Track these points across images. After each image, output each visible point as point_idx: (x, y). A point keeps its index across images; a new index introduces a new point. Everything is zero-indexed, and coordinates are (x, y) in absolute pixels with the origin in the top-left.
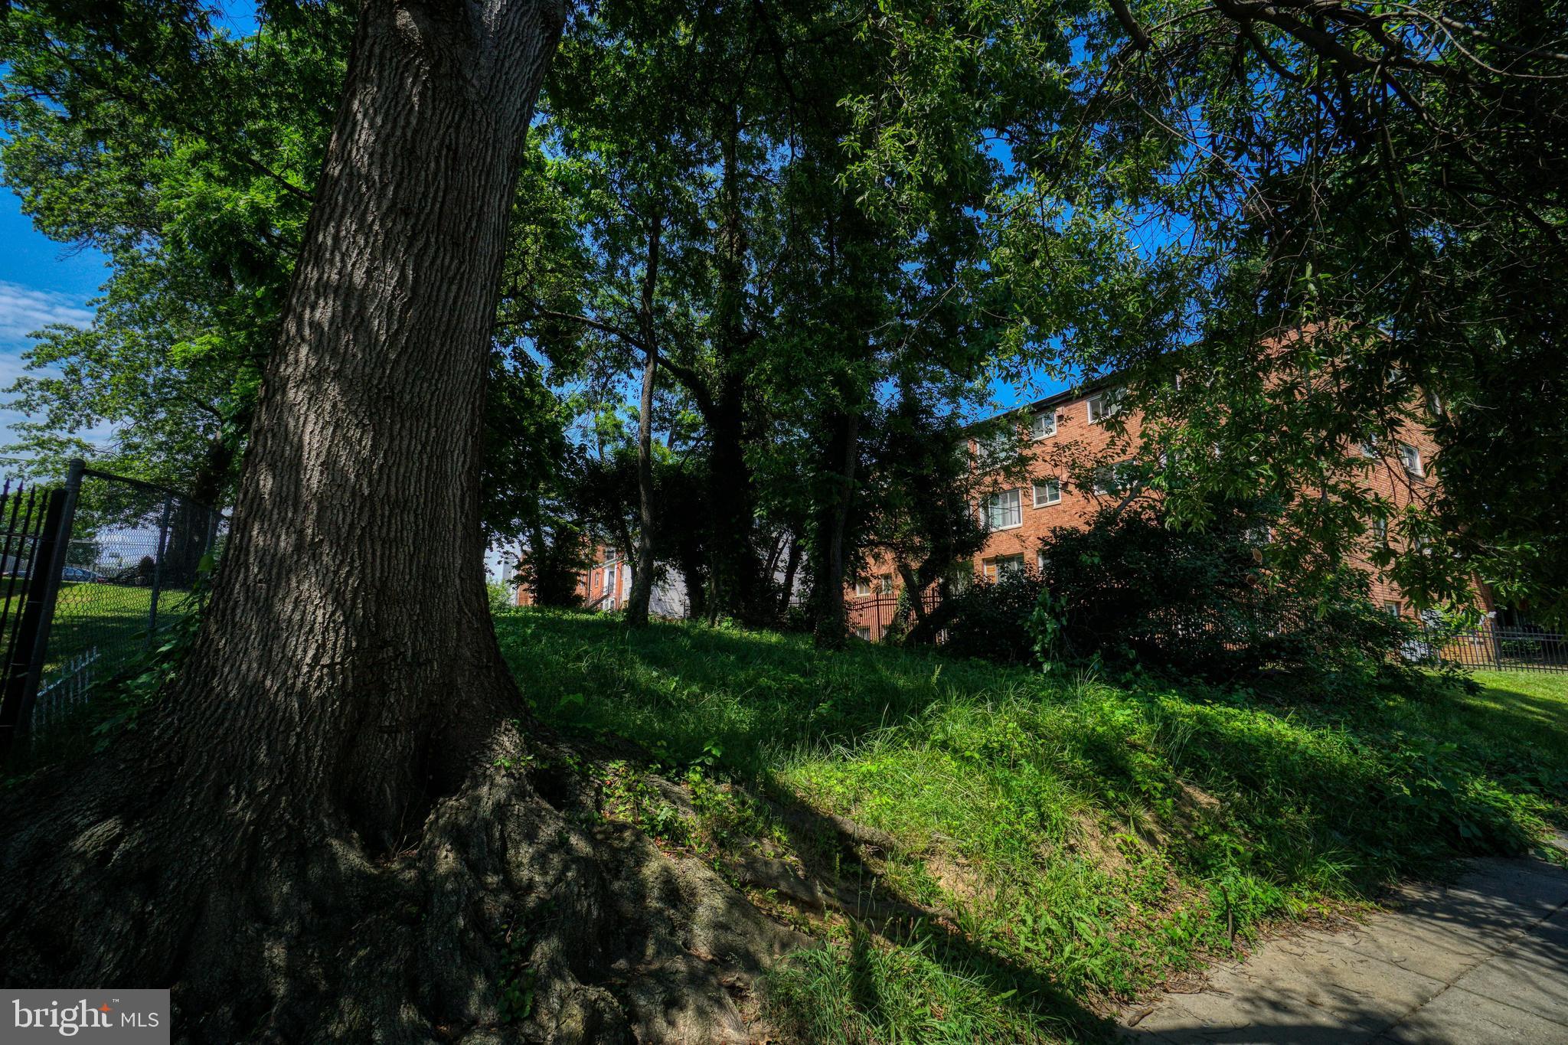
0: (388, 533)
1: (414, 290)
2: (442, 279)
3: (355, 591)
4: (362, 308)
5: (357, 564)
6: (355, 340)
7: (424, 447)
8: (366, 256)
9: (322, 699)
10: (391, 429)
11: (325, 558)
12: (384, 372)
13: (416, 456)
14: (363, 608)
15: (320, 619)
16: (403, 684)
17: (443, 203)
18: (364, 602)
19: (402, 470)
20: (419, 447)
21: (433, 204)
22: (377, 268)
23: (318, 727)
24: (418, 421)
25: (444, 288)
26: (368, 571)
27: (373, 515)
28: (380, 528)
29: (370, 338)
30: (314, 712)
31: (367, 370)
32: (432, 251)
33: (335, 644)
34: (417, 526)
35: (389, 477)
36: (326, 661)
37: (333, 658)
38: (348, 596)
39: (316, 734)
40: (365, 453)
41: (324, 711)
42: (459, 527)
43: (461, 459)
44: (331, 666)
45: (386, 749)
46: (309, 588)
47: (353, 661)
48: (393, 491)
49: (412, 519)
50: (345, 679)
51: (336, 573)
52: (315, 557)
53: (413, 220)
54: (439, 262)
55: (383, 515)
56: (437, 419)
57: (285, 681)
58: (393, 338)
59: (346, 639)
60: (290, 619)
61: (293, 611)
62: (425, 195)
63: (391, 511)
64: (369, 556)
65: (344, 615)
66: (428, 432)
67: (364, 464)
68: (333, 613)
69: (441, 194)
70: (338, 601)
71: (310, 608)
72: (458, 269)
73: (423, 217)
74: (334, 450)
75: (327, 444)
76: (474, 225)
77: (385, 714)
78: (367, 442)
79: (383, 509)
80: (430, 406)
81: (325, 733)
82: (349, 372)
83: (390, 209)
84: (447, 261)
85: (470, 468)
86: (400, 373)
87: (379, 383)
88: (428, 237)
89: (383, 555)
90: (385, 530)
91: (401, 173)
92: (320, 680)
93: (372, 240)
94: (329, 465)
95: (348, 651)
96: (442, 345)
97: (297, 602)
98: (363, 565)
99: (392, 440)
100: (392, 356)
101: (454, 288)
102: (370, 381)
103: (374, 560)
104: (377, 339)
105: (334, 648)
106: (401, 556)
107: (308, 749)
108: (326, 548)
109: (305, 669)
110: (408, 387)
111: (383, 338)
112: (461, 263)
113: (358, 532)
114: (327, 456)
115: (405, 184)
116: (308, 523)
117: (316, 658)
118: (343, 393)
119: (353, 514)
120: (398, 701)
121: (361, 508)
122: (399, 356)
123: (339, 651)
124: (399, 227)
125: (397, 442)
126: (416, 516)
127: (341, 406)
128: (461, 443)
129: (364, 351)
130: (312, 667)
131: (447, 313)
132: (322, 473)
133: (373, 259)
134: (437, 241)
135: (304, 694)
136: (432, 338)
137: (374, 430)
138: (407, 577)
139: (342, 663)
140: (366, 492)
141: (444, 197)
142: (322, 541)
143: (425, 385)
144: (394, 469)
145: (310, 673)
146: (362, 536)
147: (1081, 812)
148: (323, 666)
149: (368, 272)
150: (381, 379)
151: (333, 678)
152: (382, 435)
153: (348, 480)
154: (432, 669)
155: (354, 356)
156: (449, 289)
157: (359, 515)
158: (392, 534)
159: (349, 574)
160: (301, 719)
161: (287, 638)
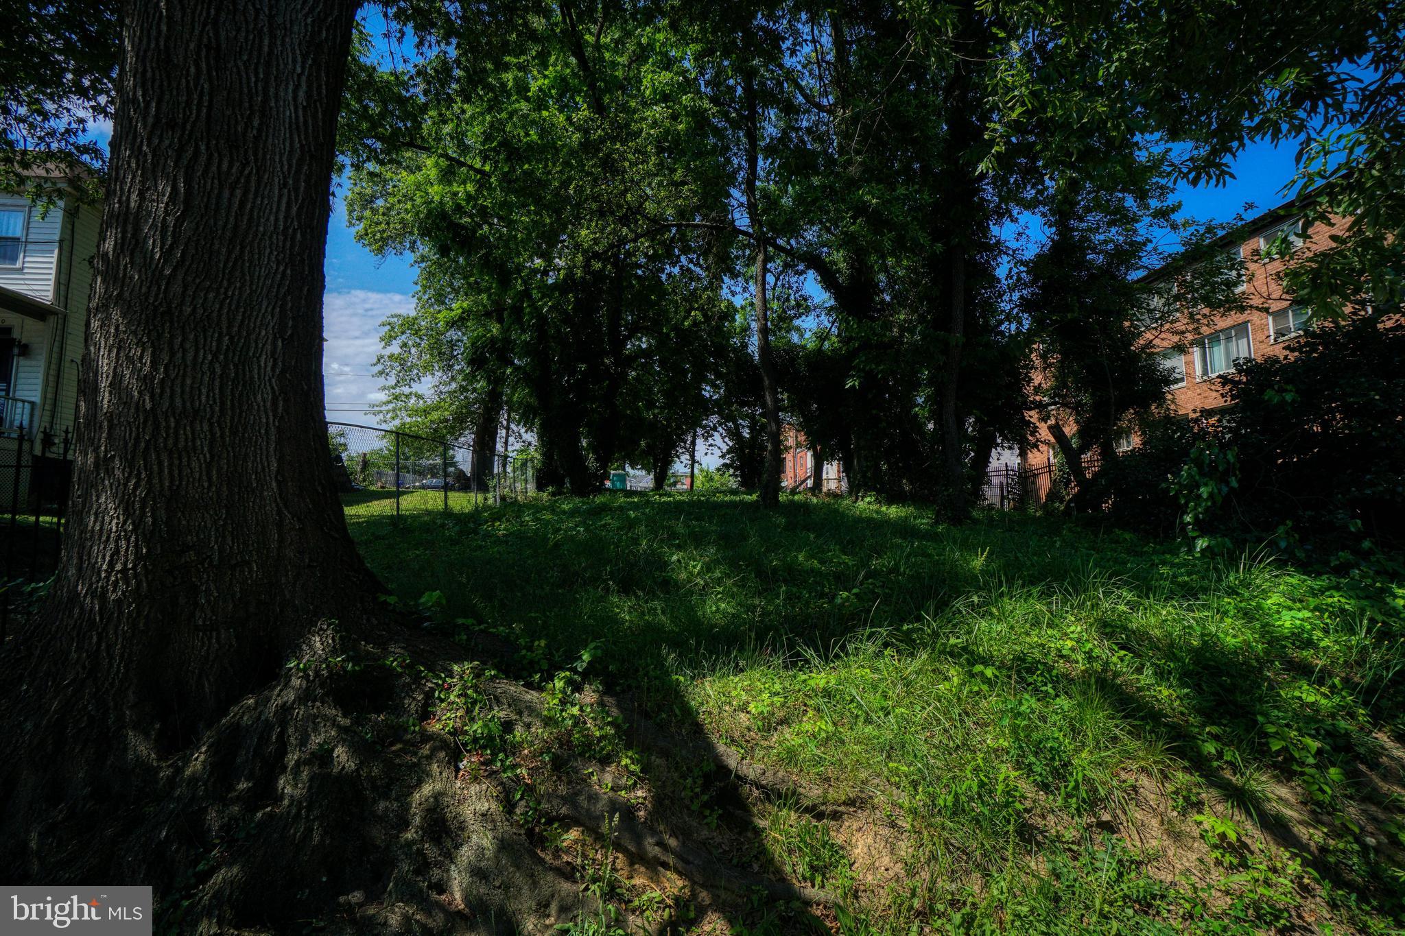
0: (176, 443)
1: (187, 202)
2: (221, 186)
3: (144, 501)
4: (137, 229)
5: (143, 476)
6: (132, 262)
7: (215, 356)
8: (138, 179)
9: (118, 601)
10: (171, 343)
11: (116, 472)
12: (159, 288)
13: (205, 367)
14: (153, 516)
15: (114, 529)
16: (212, 586)
17: (210, 107)
18: (153, 511)
19: (189, 382)
20: (210, 357)
21: (199, 111)
22: (149, 189)
23: (117, 627)
24: (205, 331)
25: (226, 193)
26: (155, 481)
27: (157, 426)
28: (166, 439)
29: (145, 257)
30: (113, 613)
31: (144, 290)
32: (203, 159)
33: (127, 550)
34: (213, 434)
35: (172, 391)
36: (118, 567)
37: (125, 564)
38: (137, 506)
39: (116, 633)
40: (147, 369)
41: (121, 613)
42: (273, 430)
43: (270, 364)
44: (124, 571)
45: (202, 647)
46: (106, 501)
47: (145, 565)
48: (178, 401)
49: (206, 427)
50: (139, 584)
51: (125, 485)
52: (110, 472)
53: (179, 133)
54: (214, 169)
55: (168, 427)
56: (230, 326)
57: (91, 585)
58: (167, 254)
59: (136, 546)
60: (93, 530)
61: (95, 522)
62: (188, 103)
63: (177, 422)
64: (155, 468)
65: (133, 523)
66: (219, 341)
67: (146, 380)
68: (125, 522)
69: (206, 98)
70: (128, 512)
71: (107, 519)
72: (242, 172)
73: (188, 127)
74: (119, 370)
75: (113, 365)
76: (256, 123)
77: (198, 614)
78: (147, 359)
79: (167, 421)
80: (220, 316)
81: (124, 632)
82: (127, 294)
83: (154, 126)
84: (225, 166)
85: (283, 372)
86: (177, 288)
87: (155, 300)
88: (197, 147)
89: (171, 465)
90: (171, 442)
91: (161, 86)
92: (116, 583)
93: (141, 160)
94: (116, 384)
95: (138, 557)
96: (230, 252)
97: (96, 514)
98: (150, 478)
99: (172, 354)
100: (167, 272)
101: (238, 193)
102: (147, 299)
103: (161, 471)
104: (152, 257)
105: (126, 556)
106: (195, 464)
107: (109, 647)
108: (117, 462)
109: (103, 575)
110: (188, 300)
111: (157, 256)
112: (244, 166)
113: (143, 445)
114: (114, 377)
115: (167, 97)
116: (103, 440)
117: (111, 565)
118: (124, 316)
119: (138, 428)
120: (208, 601)
121: (145, 422)
122: (175, 270)
123: (131, 558)
124: (167, 142)
125: (180, 355)
126: (211, 425)
127: (122, 328)
128: (269, 347)
129: (140, 271)
130: (109, 573)
131: (232, 219)
132: (110, 393)
133: (143, 182)
134: (208, 148)
135: (103, 597)
136: (216, 247)
137: (153, 345)
138: (206, 485)
139: (134, 568)
140: (148, 406)
141: (211, 101)
142: (113, 457)
143: (211, 295)
144: (178, 382)
145: (108, 578)
146: (147, 448)
147: (1143, 770)
148: (118, 572)
149: (141, 195)
150: (157, 295)
151: (128, 584)
152: (161, 350)
153: (132, 397)
154: (250, 571)
155: (132, 278)
156: (232, 195)
157: (144, 429)
158: (181, 444)
159: (136, 486)
160: (101, 620)
161: (91, 547)
